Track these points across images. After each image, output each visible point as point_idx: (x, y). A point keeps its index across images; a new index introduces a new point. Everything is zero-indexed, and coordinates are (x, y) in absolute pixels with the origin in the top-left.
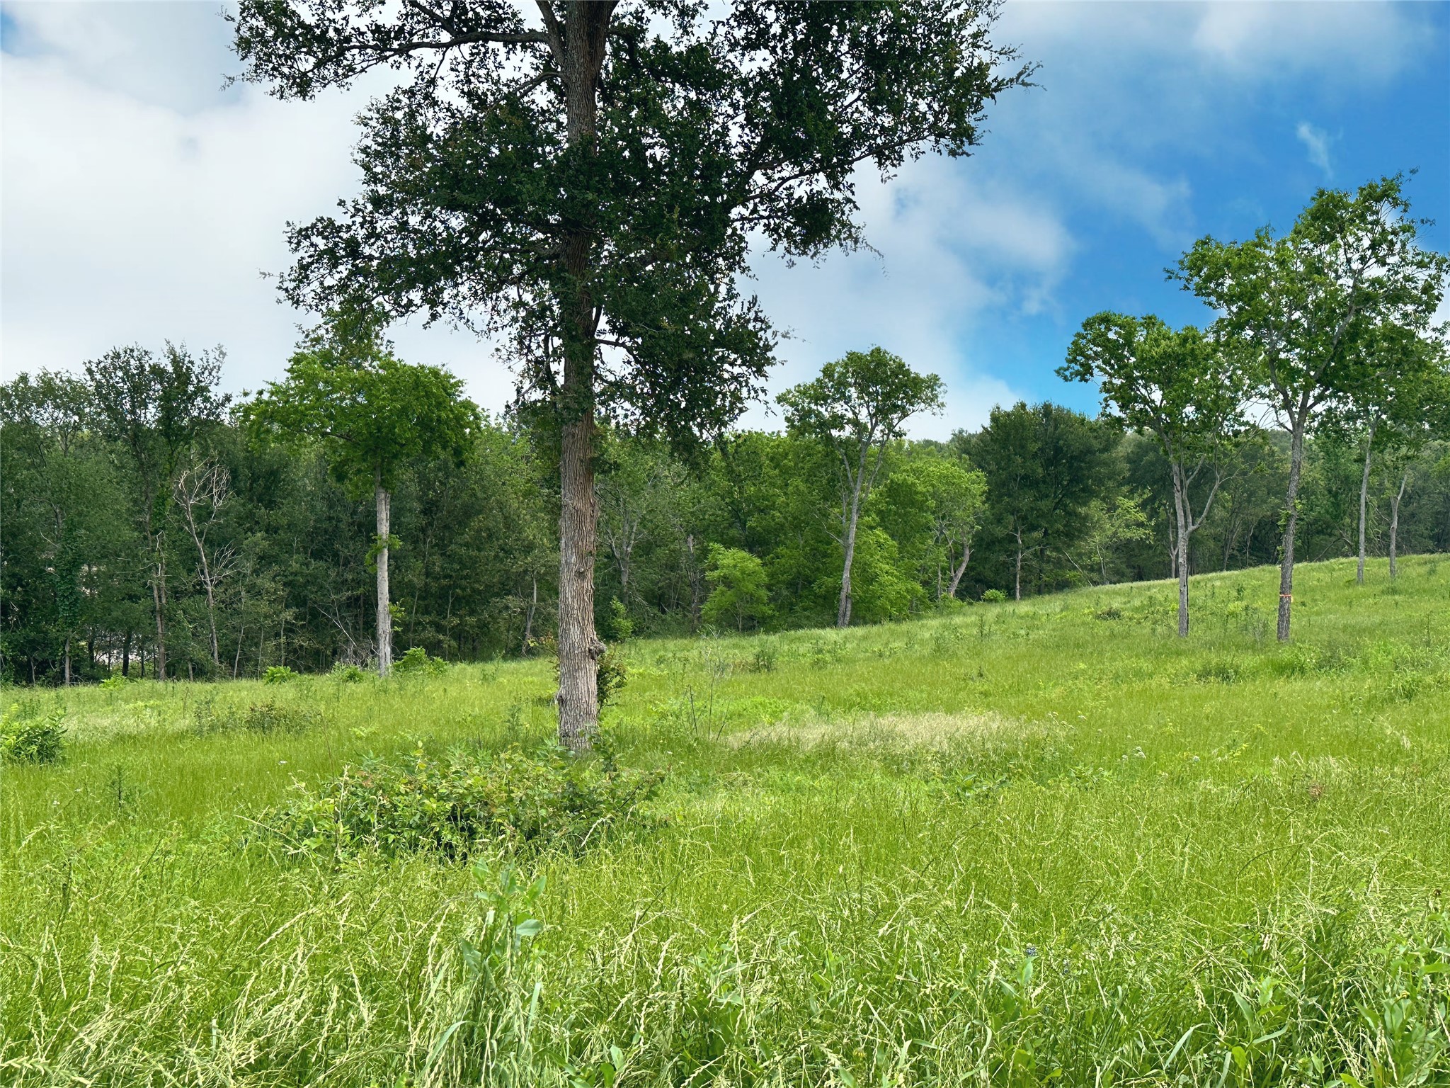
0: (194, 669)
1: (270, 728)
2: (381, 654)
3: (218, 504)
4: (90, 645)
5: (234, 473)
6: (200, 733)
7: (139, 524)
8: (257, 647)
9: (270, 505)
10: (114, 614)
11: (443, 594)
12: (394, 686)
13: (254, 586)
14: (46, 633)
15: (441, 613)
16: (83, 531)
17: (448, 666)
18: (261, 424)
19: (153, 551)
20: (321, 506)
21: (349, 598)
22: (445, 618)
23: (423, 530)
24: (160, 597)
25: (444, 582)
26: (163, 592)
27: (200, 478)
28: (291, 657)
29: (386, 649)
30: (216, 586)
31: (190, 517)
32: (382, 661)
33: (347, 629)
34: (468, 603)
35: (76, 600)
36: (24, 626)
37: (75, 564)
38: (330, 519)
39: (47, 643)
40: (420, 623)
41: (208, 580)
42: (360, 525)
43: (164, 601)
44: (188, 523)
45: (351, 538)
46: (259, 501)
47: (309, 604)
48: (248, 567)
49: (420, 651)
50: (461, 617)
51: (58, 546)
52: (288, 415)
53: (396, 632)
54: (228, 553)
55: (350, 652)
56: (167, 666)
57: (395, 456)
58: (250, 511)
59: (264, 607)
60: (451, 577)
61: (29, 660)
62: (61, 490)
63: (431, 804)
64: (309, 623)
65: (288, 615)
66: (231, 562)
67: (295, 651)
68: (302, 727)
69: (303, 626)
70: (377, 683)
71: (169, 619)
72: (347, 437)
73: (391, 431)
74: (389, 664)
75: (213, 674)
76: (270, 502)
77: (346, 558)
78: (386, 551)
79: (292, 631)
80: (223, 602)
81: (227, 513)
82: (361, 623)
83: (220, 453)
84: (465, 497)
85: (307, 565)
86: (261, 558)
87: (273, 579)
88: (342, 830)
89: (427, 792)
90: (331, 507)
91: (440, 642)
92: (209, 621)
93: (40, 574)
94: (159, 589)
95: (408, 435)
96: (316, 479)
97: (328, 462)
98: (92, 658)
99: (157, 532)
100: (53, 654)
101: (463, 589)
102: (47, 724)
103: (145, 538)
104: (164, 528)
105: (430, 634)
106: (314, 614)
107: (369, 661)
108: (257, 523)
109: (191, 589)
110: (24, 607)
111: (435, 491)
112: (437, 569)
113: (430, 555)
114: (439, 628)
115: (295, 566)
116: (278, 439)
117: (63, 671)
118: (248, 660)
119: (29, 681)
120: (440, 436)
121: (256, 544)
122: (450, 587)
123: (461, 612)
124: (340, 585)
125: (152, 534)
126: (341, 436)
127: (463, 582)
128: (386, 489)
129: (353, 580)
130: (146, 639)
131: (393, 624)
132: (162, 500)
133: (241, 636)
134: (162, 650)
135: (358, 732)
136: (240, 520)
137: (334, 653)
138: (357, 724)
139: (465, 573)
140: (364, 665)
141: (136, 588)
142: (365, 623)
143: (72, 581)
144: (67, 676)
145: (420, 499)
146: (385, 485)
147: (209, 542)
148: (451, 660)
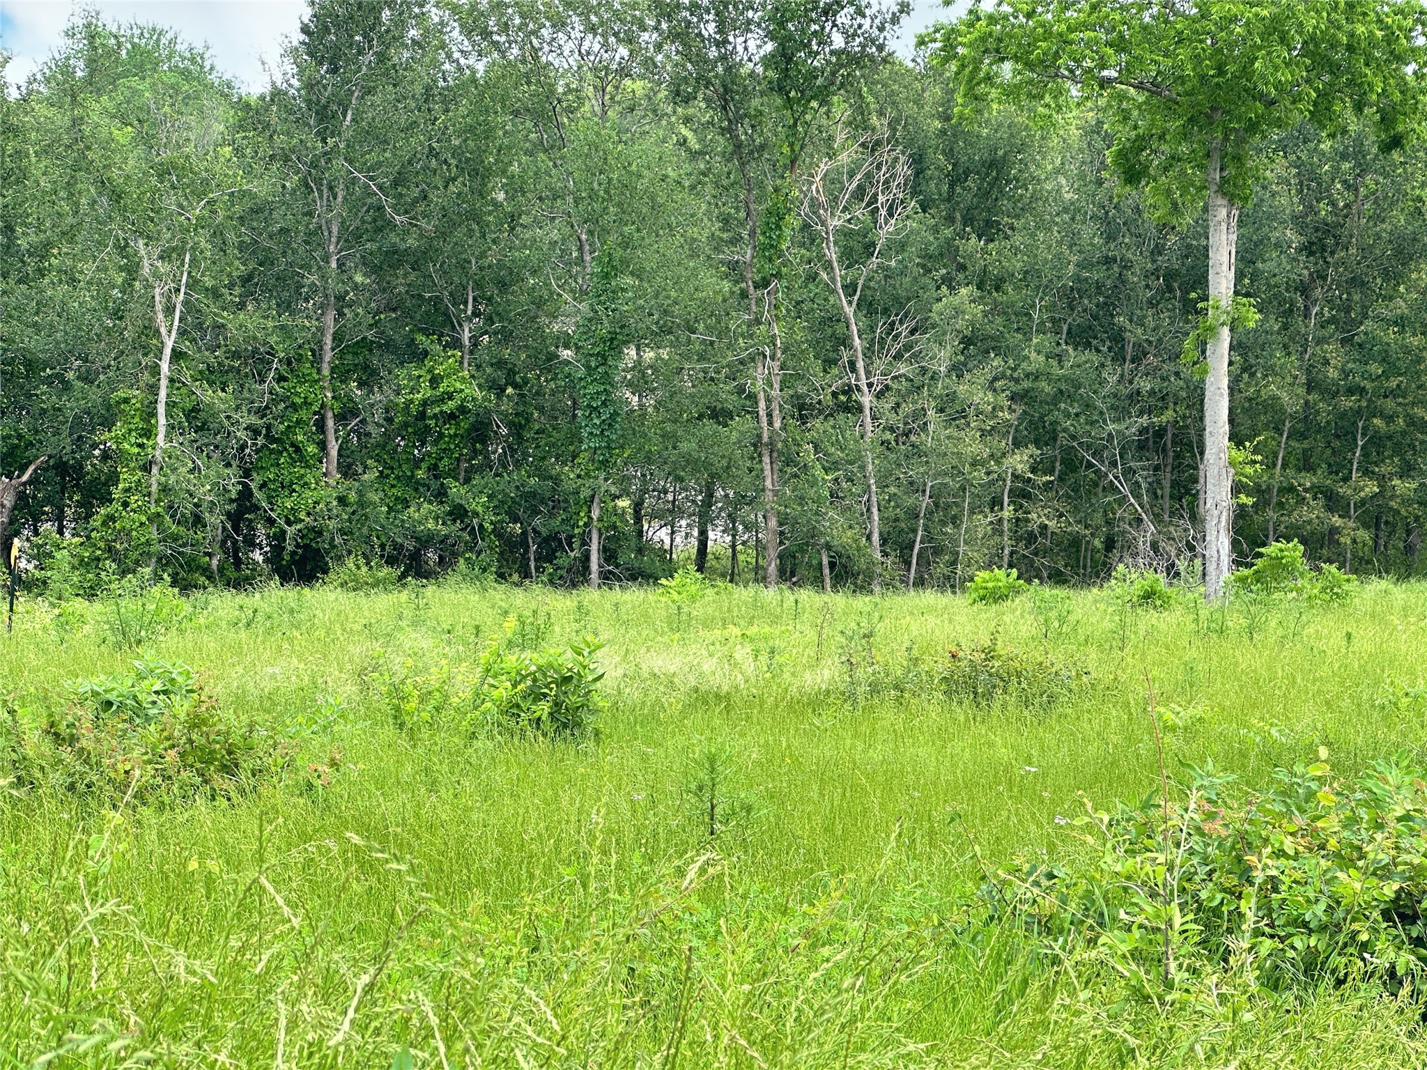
0: (832, 565)
1: (989, 695)
2: (1211, 552)
3: (886, 231)
4: (638, 506)
5: (918, 162)
6: (850, 697)
7: (733, 266)
8: (957, 526)
9: (989, 230)
10: (684, 446)
11: (1344, 430)
12: (1236, 621)
13: (952, 397)
14: (556, 480)
15: (1340, 470)
16: (629, 280)
17: (1352, 585)
18: (977, 63)
19: (758, 322)
20: (1090, 234)
21: (1142, 431)
22: (1346, 479)
23: (1304, 289)
24: (770, 415)
25: (1347, 403)
26: (775, 405)
27: (851, 175)
28: (1022, 549)
29: (1219, 543)
30: (879, 396)
31: (832, 253)
32: (1211, 568)
33: (1138, 497)
34: (1398, 450)
35: (615, 414)
36: (518, 465)
37: (614, 344)
38: (1108, 261)
39: (555, 501)
40: (1291, 489)
41: (863, 383)
42: (1170, 276)
43: (777, 424)
44: (828, 266)
45: (1151, 304)
46: (967, 221)
47: (1063, 440)
48: (942, 358)
49: (1293, 551)
50: (1382, 480)
51: (584, 307)
52: (1032, 45)
53: (1242, 507)
54: (903, 329)
55: (1143, 544)
56: (781, 557)
57: (1252, 127)
58: (949, 242)
59: (973, 446)
60: (1362, 391)
61: (524, 533)
62: (593, 196)
63: (1351, 883)
64: (1061, 479)
65: (1019, 462)
66: (908, 347)
67: (1031, 538)
68: (1052, 699)
69: (1048, 486)
70: (1204, 614)
71: (788, 460)
72: (1154, 88)
73: (1246, 70)
74: (1226, 575)
75: (869, 577)
76: (989, 224)
77: (1137, 345)
78: (1225, 333)
79: (1026, 496)
80: (892, 430)
81: (902, 246)
82: (1167, 484)
83: (892, 126)
84: (1399, 218)
85: (1059, 358)
86: (967, 341)
87: (991, 386)
88: (1178, 921)
89: (1338, 855)
90: (1110, 238)
91: (1334, 531)
92: (863, 468)
93: (549, 362)
94: (769, 400)
95: (1284, 76)
96: (1082, 176)
97: (1108, 139)
98: (640, 533)
99: (765, 283)
100: (570, 522)
101: (1390, 419)
102: (568, 661)
103: (744, 295)
104: (778, 275)
105: (1312, 513)
106: (1071, 463)
107: (1181, 565)
108: (963, 267)
109: (828, 399)
110: (518, 427)
111: (1333, 204)
112: (1332, 373)
113: (1320, 341)
114: (1333, 502)
115: (1036, 361)
116: (1011, 92)
117: (587, 557)
118: (938, 551)
119: (526, 575)
120: (1351, 83)
121: (958, 312)
122: (1358, 413)
123: (1384, 469)
124: (1127, 403)
125: (756, 286)
126: (1140, 87)
127: (1390, 404)
128: (1231, 199)
129: (1152, 393)
130: (742, 500)
131: (1237, 489)
132: (776, 218)
133: (926, 501)
134: (773, 523)
135: (1169, 716)
136: (929, 261)
137: (1110, 544)
138: (1166, 699)
139: (1393, 383)
140: (1172, 572)
141: (726, 394)
142: (1175, 484)
143: (607, 379)
144: (594, 566)
145: (1298, 222)
146: (1230, 191)
147: (867, 306)
148: (1355, 571)
